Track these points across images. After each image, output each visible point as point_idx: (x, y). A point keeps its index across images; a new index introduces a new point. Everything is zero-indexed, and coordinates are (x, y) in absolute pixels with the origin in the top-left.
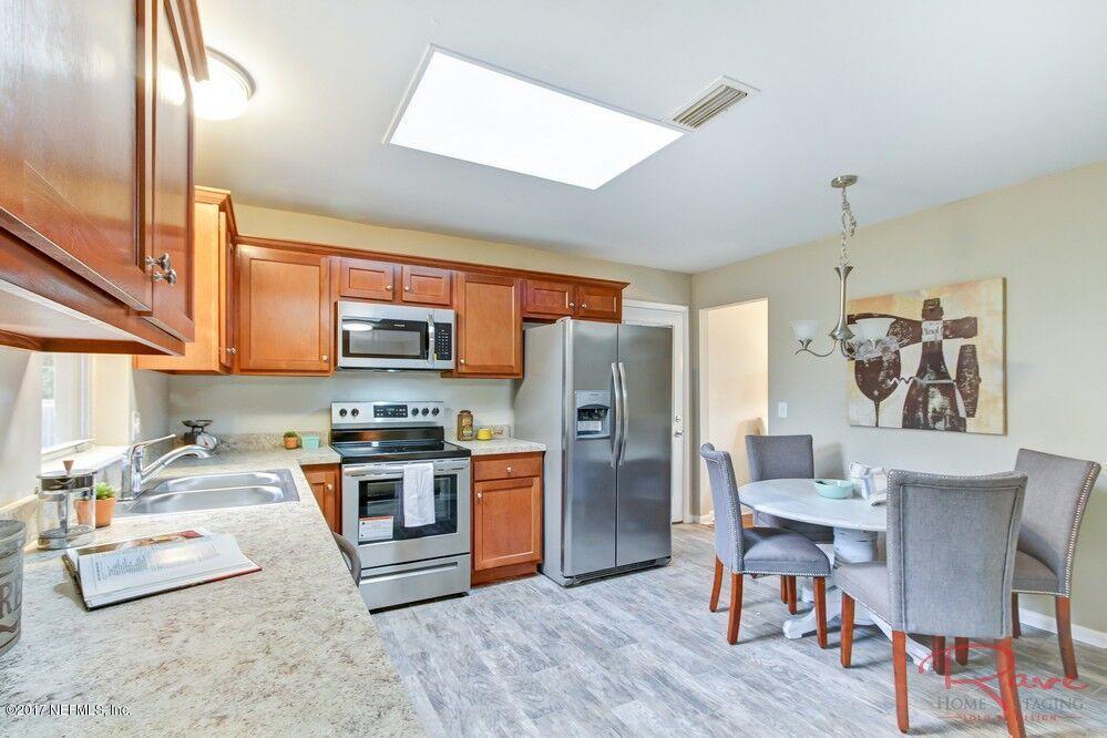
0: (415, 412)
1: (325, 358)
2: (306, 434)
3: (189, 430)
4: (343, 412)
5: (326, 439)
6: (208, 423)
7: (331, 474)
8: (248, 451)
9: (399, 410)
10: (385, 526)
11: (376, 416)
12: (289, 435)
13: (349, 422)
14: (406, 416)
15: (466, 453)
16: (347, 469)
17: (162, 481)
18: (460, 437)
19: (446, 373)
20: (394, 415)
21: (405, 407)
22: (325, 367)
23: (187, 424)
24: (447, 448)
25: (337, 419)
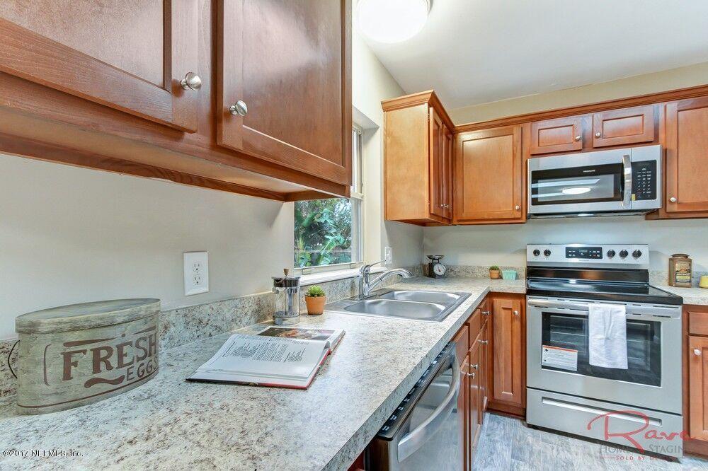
0: (611, 254)
1: (517, 207)
2: (506, 268)
3: (431, 261)
4: (536, 253)
5: (523, 274)
6: (441, 257)
7: (518, 302)
8: (466, 277)
9: (594, 252)
10: (569, 358)
11: (567, 256)
12: (493, 269)
13: (542, 259)
14: (601, 257)
15: (677, 301)
16: (532, 300)
17: (392, 291)
18: (672, 281)
19: (651, 214)
20: (586, 256)
21: (600, 249)
22: (519, 215)
23: (430, 257)
24: (652, 292)
25: (532, 258)
